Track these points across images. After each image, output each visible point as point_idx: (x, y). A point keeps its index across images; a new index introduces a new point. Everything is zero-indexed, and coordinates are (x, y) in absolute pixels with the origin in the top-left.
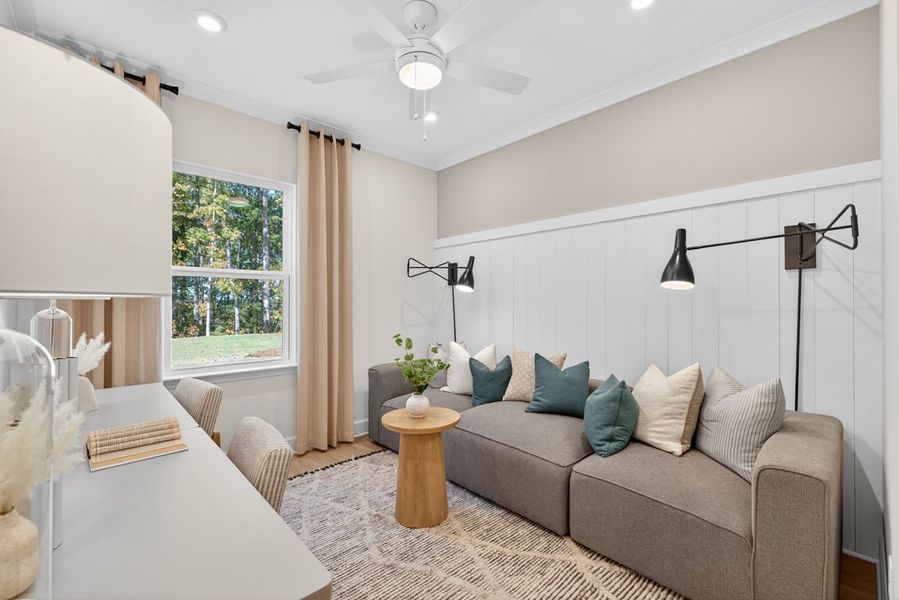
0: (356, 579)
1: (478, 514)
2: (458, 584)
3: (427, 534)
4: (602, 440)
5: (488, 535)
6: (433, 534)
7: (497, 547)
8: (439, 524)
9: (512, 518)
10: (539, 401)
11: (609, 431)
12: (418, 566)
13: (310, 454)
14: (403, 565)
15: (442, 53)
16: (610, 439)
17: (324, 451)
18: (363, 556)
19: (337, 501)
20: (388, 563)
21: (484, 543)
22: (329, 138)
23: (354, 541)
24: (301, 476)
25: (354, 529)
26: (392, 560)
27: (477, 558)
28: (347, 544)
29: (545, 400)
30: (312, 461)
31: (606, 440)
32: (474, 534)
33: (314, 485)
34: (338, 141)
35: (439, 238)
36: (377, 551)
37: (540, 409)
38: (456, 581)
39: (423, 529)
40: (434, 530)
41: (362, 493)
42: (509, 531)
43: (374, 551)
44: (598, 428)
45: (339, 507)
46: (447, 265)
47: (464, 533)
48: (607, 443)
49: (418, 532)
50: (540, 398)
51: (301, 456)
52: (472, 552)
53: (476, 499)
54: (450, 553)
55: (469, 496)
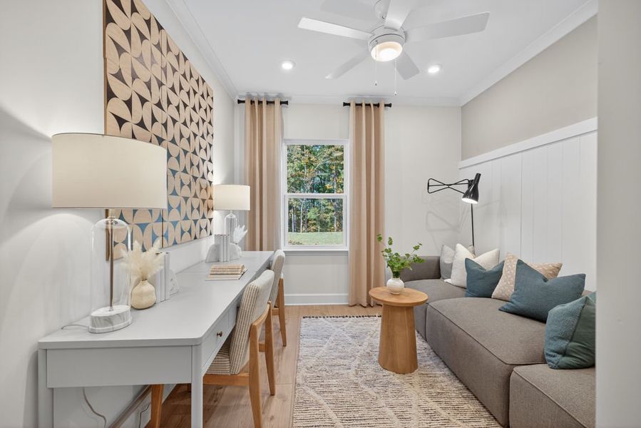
0: (334, 382)
1: (439, 379)
2: (389, 414)
3: (391, 376)
4: (553, 351)
5: (437, 397)
6: (396, 378)
7: (436, 406)
8: (404, 374)
9: (466, 393)
10: (513, 303)
11: (563, 344)
12: (371, 391)
13: (356, 307)
14: (363, 386)
15: (396, 30)
16: (564, 353)
17: (365, 307)
18: (346, 372)
19: (353, 337)
20: (357, 381)
21: (428, 399)
22: (368, 105)
23: (346, 362)
24: (343, 317)
25: (350, 355)
26: (359, 381)
27: (415, 406)
28: (341, 362)
29: (518, 303)
30: (355, 311)
31: (558, 353)
32: (426, 390)
33: (346, 324)
34: (374, 105)
35: (462, 160)
36: (354, 372)
37: (513, 310)
38: (390, 412)
39: (391, 372)
40: (398, 376)
41: (369, 337)
42: (456, 402)
43: (352, 372)
44: (552, 338)
45: (350, 340)
46: (467, 182)
47: (417, 388)
48: (559, 356)
49: (387, 372)
50: (513, 300)
51: (351, 306)
52: (414, 400)
53: (446, 369)
54: (399, 393)
55: (442, 365)
